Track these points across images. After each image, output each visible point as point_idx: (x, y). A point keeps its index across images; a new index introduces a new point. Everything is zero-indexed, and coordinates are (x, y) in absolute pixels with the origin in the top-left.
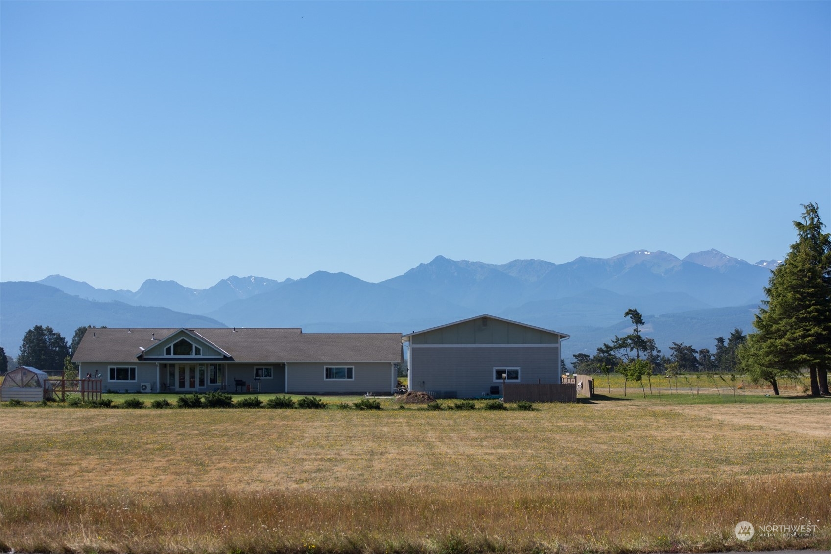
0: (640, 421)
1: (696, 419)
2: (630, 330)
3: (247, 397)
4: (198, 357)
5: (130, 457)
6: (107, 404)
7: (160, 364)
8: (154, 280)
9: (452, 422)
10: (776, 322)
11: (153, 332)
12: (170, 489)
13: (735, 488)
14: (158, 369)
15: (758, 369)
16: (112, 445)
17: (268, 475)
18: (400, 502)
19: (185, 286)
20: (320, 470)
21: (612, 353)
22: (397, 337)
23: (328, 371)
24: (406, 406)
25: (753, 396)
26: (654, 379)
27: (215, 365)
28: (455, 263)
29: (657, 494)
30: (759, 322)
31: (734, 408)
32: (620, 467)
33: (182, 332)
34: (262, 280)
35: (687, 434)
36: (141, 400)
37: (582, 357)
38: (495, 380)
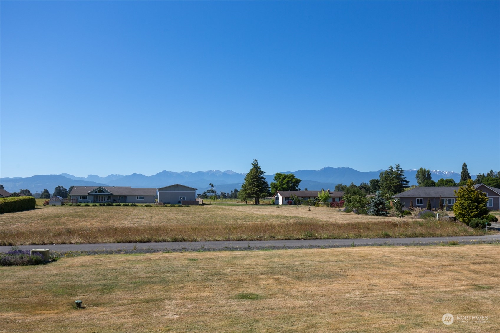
0: (215, 210)
1: (228, 209)
2: (211, 189)
3: (117, 204)
4: (104, 194)
5: (88, 218)
6: (80, 206)
7: (94, 196)
8: (91, 175)
9: (170, 210)
10: (247, 187)
11: (92, 187)
12: (99, 226)
13: (243, 225)
14: (93, 197)
15: (242, 198)
16: (82, 215)
17: (125, 222)
18: (161, 228)
19: (100, 176)
20: (139, 221)
21: (206, 194)
22: (155, 189)
23: (138, 197)
24: (158, 206)
25: (241, 204)
26: (217, 200)
27: (108, 196)
28: (168, 172)
29: (224, 226)
30: (243, 187)
31: (237, 207)
32: (213, 220)
33: (100, 187)
34: (120, 175)
35: (227, 213)
36: (89, 204)
37: (199, 195)
38: (179, 200)
